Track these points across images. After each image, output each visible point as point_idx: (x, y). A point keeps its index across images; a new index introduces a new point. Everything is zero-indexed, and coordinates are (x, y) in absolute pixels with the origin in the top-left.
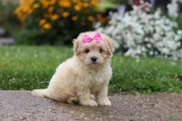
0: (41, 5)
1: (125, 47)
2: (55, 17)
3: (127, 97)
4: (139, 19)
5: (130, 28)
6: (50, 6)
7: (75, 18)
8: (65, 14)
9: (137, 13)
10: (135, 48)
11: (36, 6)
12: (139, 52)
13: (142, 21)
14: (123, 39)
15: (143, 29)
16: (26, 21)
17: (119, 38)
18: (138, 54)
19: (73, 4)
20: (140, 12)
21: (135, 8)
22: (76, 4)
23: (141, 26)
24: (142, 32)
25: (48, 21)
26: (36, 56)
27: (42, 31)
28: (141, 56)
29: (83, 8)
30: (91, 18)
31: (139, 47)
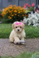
0: (9, 12)
1: (33, 24)
2: (13, 15)
3: (32, 39)
4: (37, 15)
5: (34, 18)
6: (11, 12)
7: (18, 16)
8: (16, 15)
9: (36, 14)
10: (36, 24)
11: (7, 12)
12: (37, 25)
13: (38, 16)
14: (32, 22)
15: (38, 18)
16: (5, 16)
17: (31, 21)
18: (36, 26)
19: (18, 11)
20: (37, 13)
21: (35, 12)
22: (19, 11)
23: (37, 18)
24: (38, 19)
25: (11, 16)
26: (7, 27)
27: (9, 20)
28: (37, 26)
29: (21, 12)
30: (23, 15)
31: (37, 24)
